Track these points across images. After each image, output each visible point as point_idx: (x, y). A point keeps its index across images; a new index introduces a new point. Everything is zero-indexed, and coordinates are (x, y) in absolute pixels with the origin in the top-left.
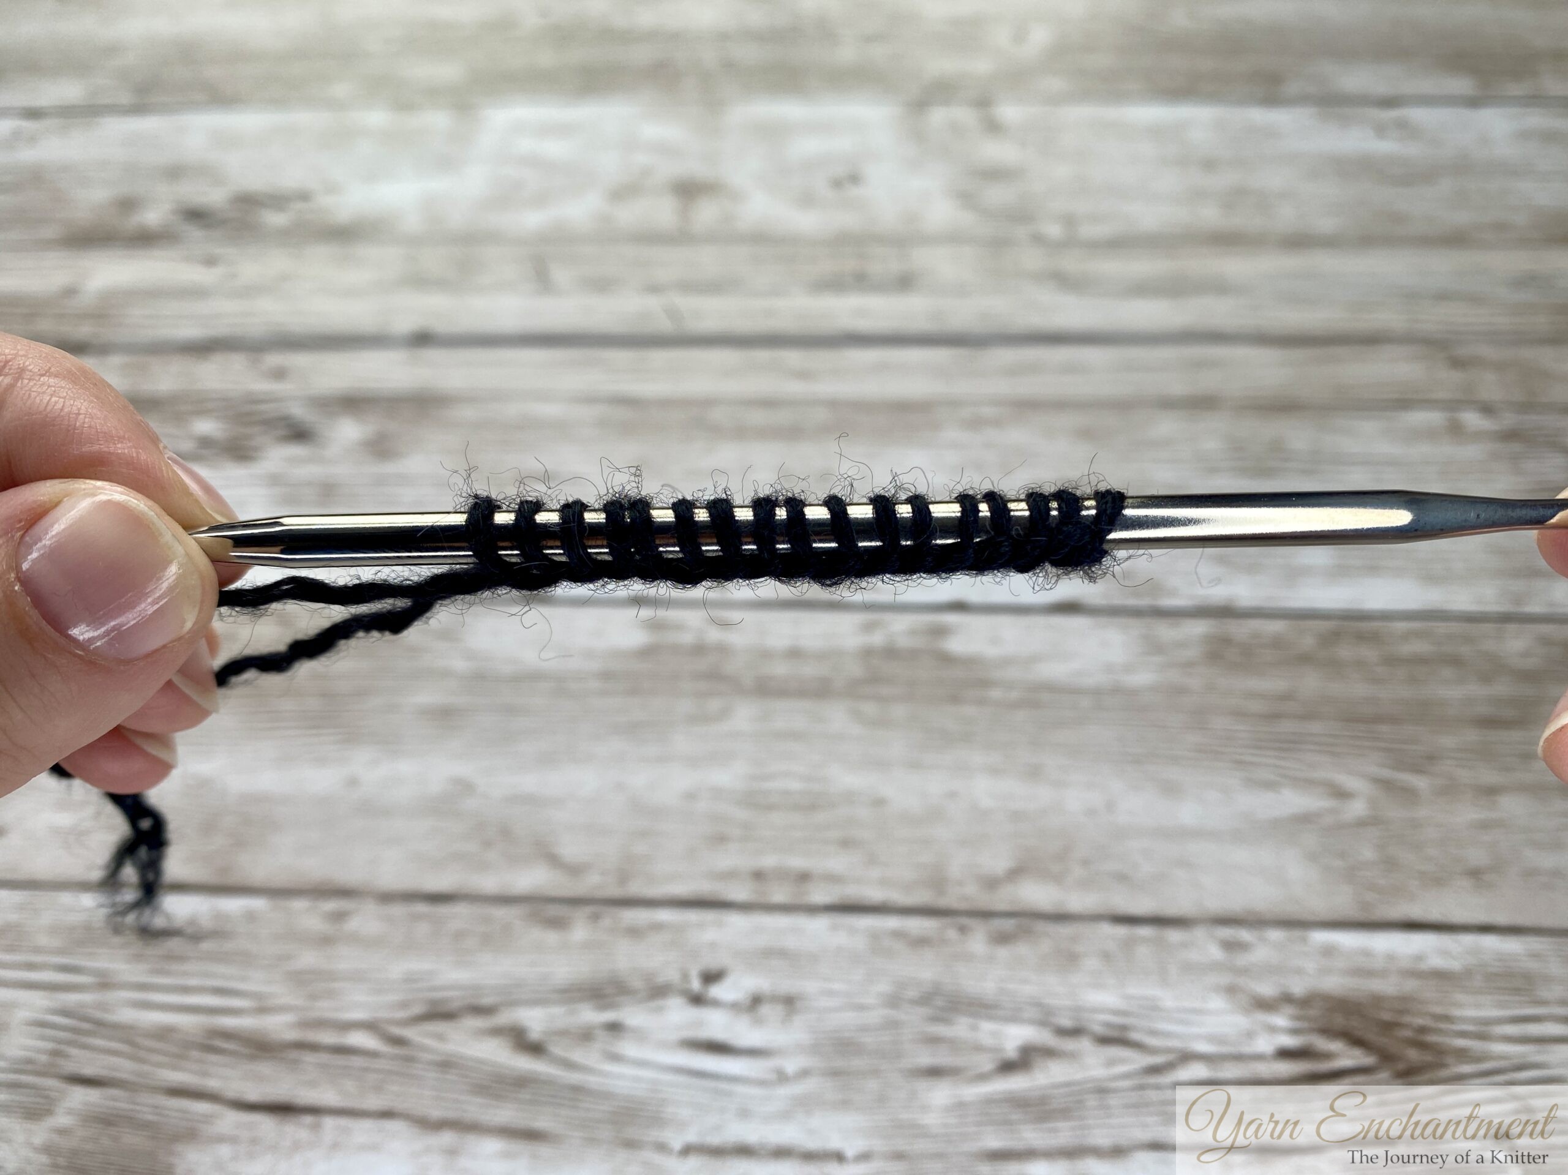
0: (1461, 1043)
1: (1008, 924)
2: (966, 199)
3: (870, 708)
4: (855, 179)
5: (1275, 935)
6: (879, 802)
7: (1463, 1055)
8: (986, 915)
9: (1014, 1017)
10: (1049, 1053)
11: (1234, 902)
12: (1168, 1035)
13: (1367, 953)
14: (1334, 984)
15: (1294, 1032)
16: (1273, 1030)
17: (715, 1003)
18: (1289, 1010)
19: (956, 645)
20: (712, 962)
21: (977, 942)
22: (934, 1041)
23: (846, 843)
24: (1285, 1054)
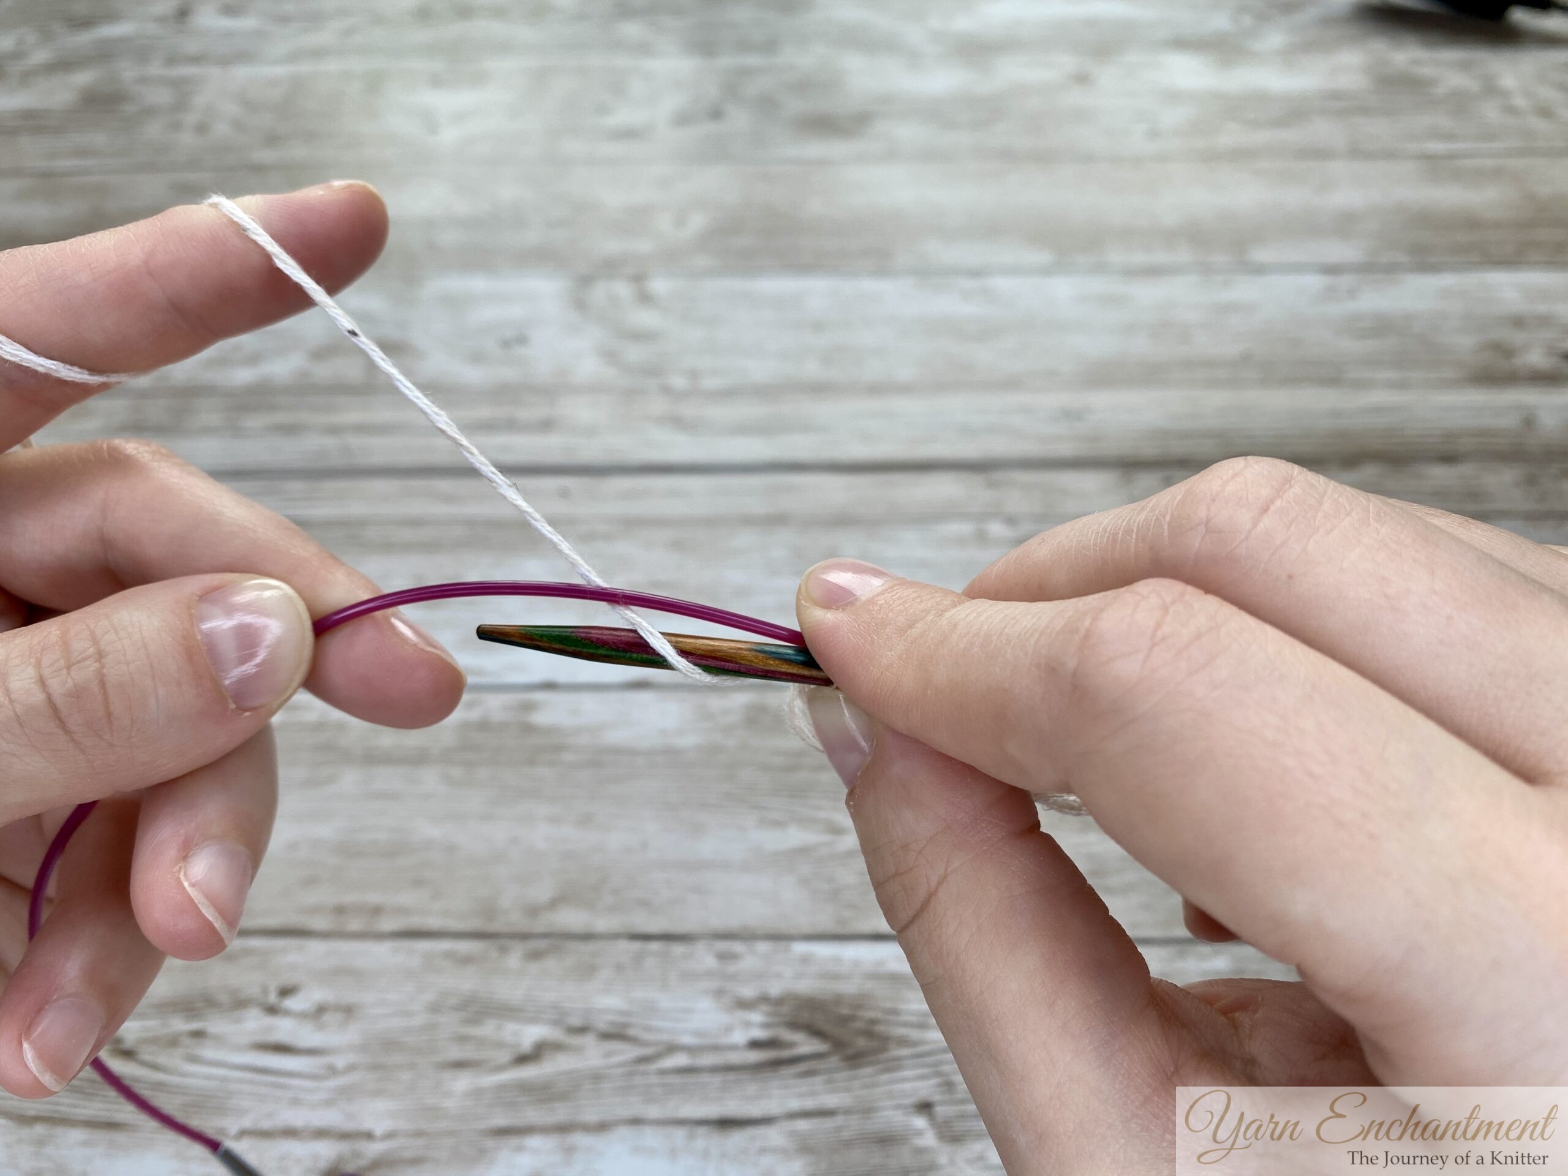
0: (901, 1031)
1: (542, 944)
2: (610, 356)
3: (457, 772)
4: (522, 340)
5: (763, 947)
6: (451, 849)
7: (903, 1042)
8: (525, 936)
9: (534, 1020)
10: (557, 1047)
11: (733, 922)
12: (659, 1030)
13: (837, 960)
14: (806, 986)
15: (766, 1026)
16: (748, 1024)
17: (287, 1013)
18: (765, 1008)
19: (540, 718)
20: (288, 979)
21: (514, 960)
22: (462, 1039)
23: (419, 883)
24: (755, 1044)
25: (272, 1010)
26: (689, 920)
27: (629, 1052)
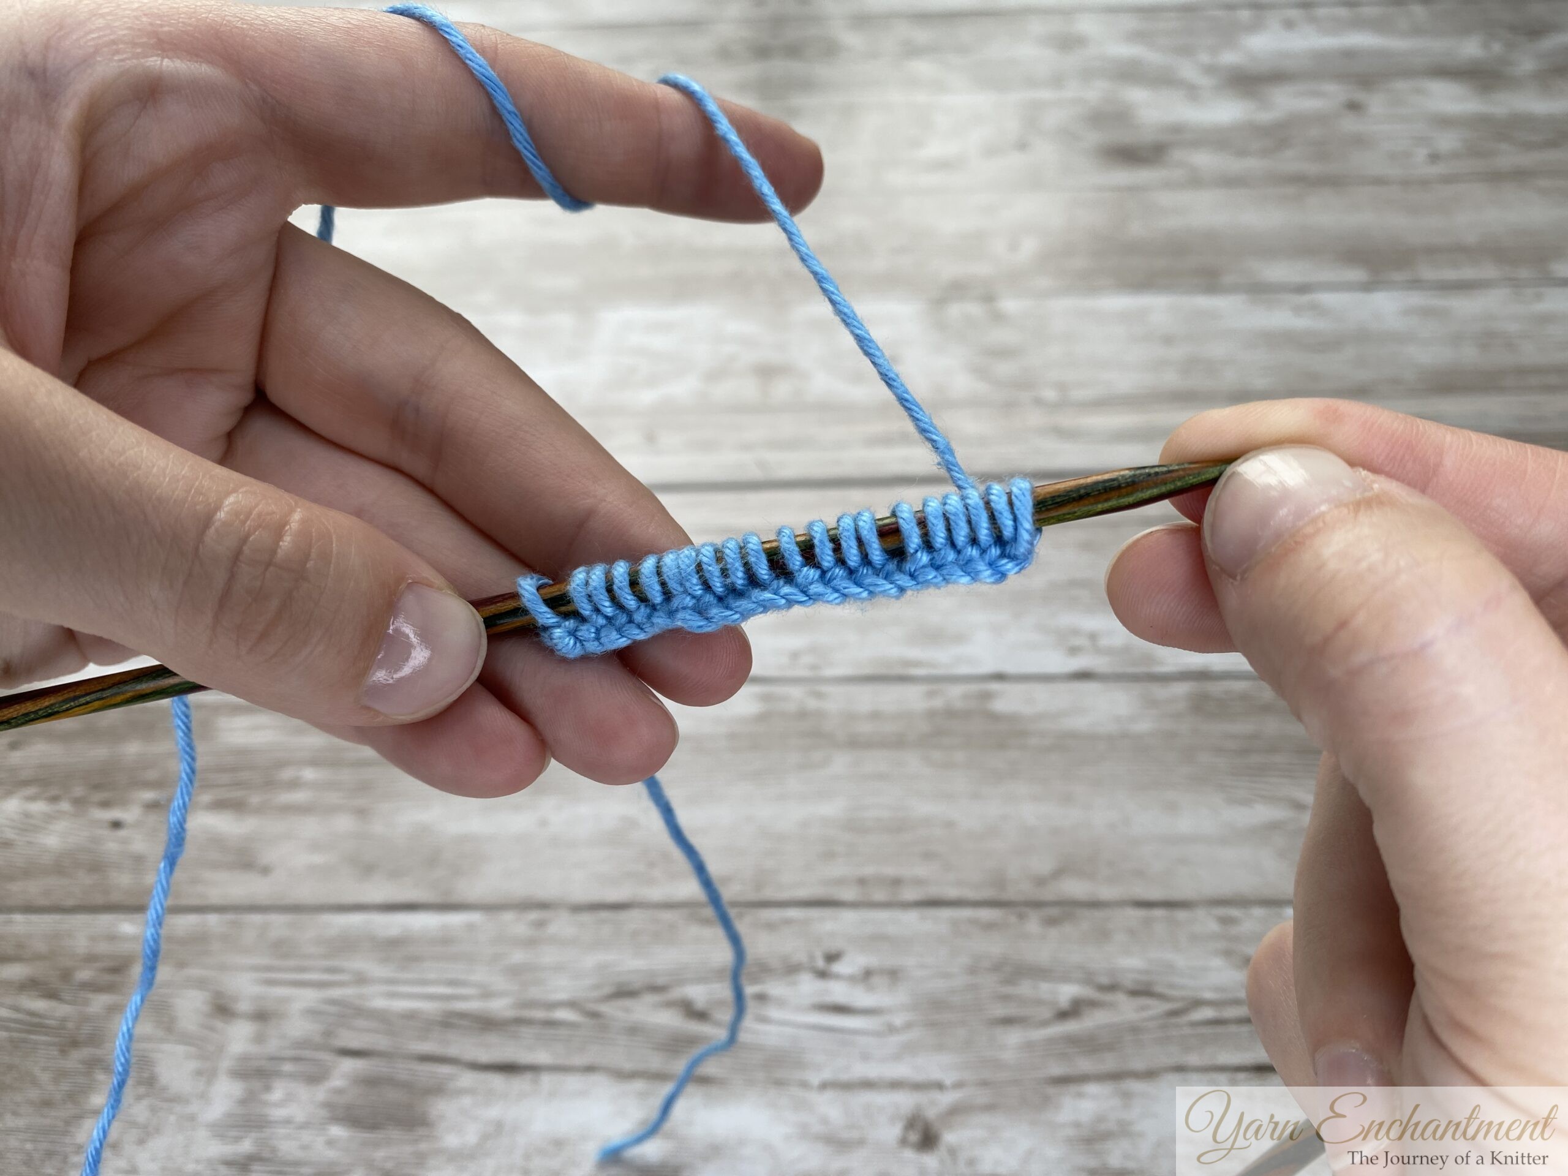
25: (822, 975)
26: (1183, 889)
27: (1158, 1007)
